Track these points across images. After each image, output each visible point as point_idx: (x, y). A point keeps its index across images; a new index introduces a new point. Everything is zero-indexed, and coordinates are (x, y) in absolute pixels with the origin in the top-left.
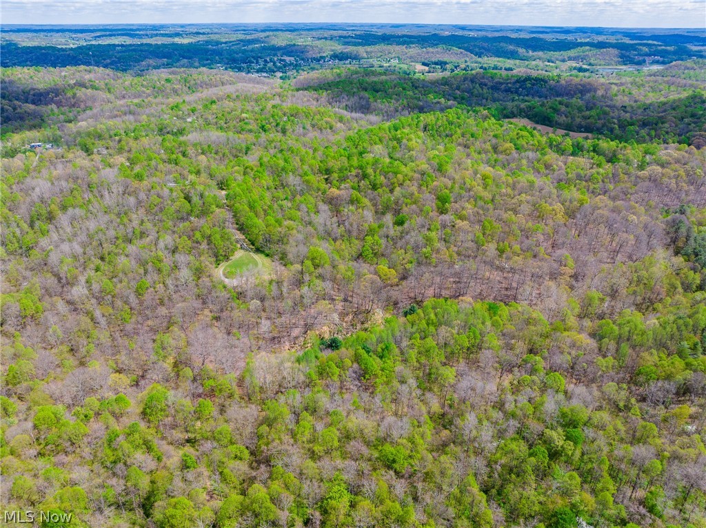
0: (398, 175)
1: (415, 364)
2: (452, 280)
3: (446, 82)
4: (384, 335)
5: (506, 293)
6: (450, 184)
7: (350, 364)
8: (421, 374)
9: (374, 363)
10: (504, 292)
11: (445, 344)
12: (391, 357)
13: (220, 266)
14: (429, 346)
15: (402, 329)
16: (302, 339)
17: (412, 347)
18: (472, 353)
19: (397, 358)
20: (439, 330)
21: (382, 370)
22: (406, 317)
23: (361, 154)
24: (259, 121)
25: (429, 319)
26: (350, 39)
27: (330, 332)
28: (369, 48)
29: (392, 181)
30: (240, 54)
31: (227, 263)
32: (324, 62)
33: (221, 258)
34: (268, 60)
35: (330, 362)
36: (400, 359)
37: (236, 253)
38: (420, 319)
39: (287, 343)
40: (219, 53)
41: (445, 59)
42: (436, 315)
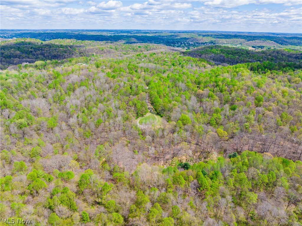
0: (235, 86)
1: (232, 186)
2: (260, 143)
3: (264, 52)
4: (215, 166)
5: (293, 155)
6: (263, 93)
7: (193, 179)
8: (235, 194)
9: (207, 181)
10: (292, 154)
11: (253, 178)
12: (218, 180)
13: (138, 119)
14: (242, 177)
15: (227, 165)
16: (170, 161)
17: (231, 176)
18: (269, 187)
19: (222, 181)
20: (250, 169)
21: (211, 186)
22: (230, 158)
23: (217, 76)
24: (172, 62)
25: (244, 162)
26: (219, 36)
27: (186, 160)
28: (227, 40)
29: (231, 89)
30: (171, 40)
31: (142, 118)
32: (207, 44)
33: (140, 115)
34: (182, 43)
35: (181, 176)
36: (223, 182)
37: (147, 113)
38: (238, 161)
39: (162, 162)
40: (163, 40)
41: (264, 45)
42: (249, 160)
